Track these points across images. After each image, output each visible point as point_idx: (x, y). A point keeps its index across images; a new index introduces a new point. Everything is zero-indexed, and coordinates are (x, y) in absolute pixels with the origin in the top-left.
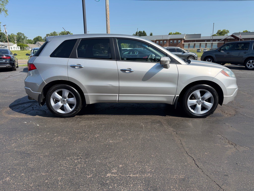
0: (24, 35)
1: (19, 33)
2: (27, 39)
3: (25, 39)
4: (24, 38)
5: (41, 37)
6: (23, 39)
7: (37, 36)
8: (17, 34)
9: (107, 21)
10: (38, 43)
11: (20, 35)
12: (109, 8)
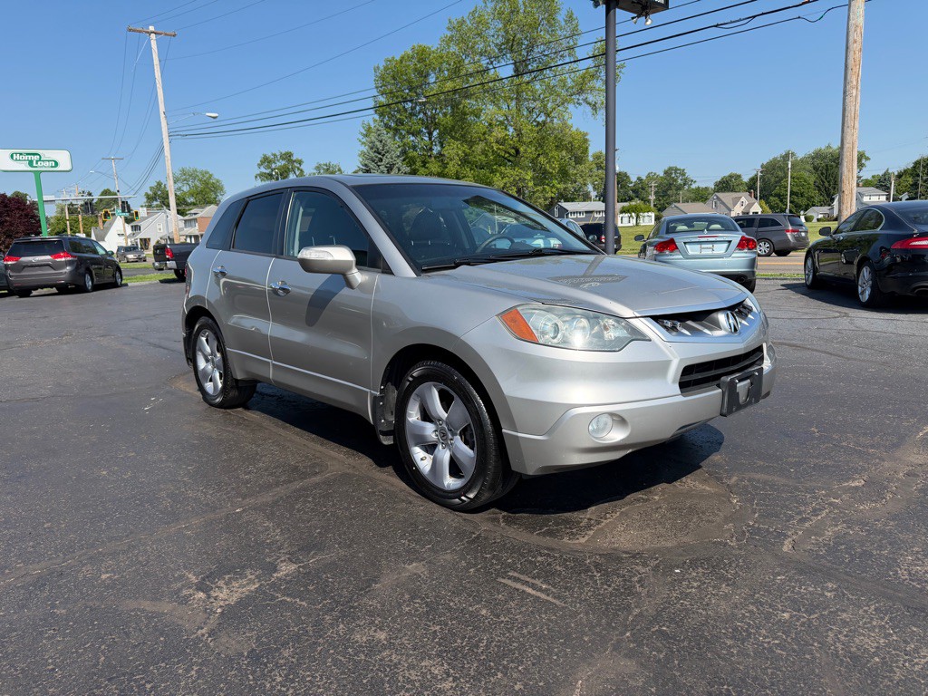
0: (683, 174)
1: (670, 169)
2: (694, 186)
3: (686, 187)
4: (685, 184)
5: (740, 176)
6: (679, 188)
7: (727, 174)
8: (666, 173)
9: (845, 92)
10: (718, 198)
11: (673, 175)
12: (859, 39)
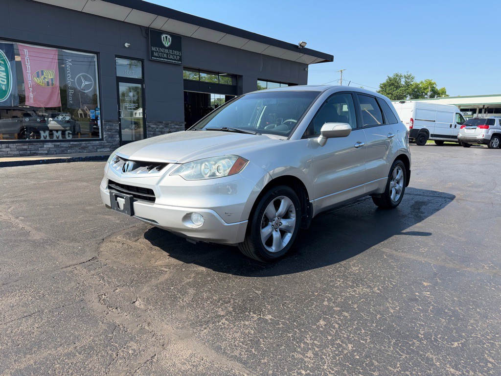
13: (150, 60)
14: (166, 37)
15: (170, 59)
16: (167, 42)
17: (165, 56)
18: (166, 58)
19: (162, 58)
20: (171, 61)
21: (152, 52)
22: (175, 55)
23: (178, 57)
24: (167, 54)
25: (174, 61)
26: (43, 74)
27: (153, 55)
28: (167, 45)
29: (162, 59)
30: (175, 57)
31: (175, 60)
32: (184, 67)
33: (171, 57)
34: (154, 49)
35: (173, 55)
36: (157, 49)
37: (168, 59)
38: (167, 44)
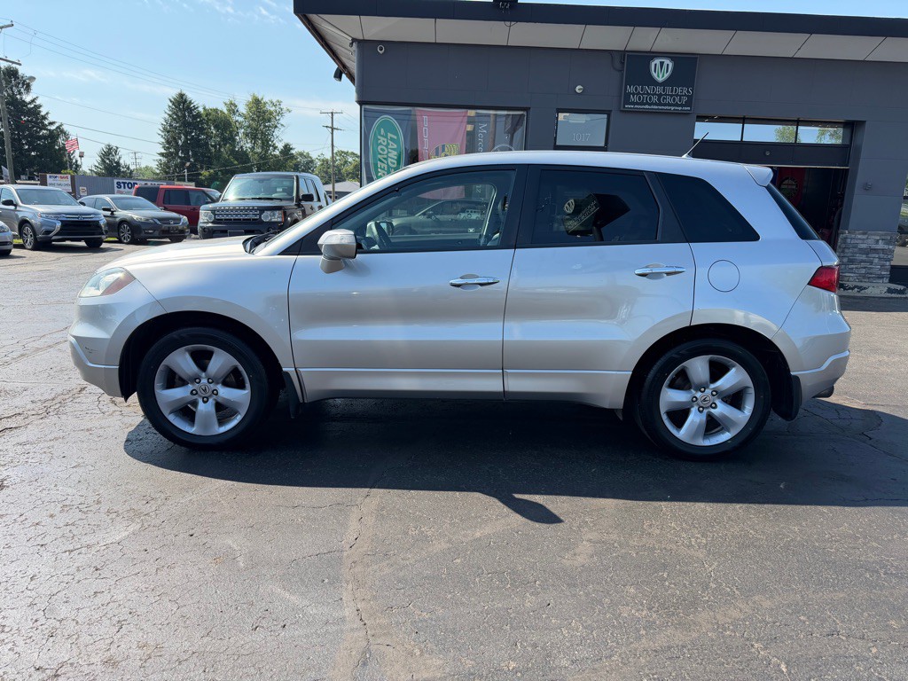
13: (622, 111)
14: (662, 64)
15: (665, 105)
16: (661, 71)
17: (655, 99)
18: (656, 104)
19: (647, 103)
20: (667, 107)
21: (627, 95)
22: (677, 95)
23: (685, 99)
24: (660, 95)
25: (673, 108)
26: (443, 150)
27: (627, 101)
28: (660, 79)
29: (647, 107)
30: (677, 99)
31: (677, 105)
32: (698, 117)
33: (669, 100)
34: (631, 89)
35: (671, 96)
36: (639, 88)
37: (660, 104)
38: (660, 76)
